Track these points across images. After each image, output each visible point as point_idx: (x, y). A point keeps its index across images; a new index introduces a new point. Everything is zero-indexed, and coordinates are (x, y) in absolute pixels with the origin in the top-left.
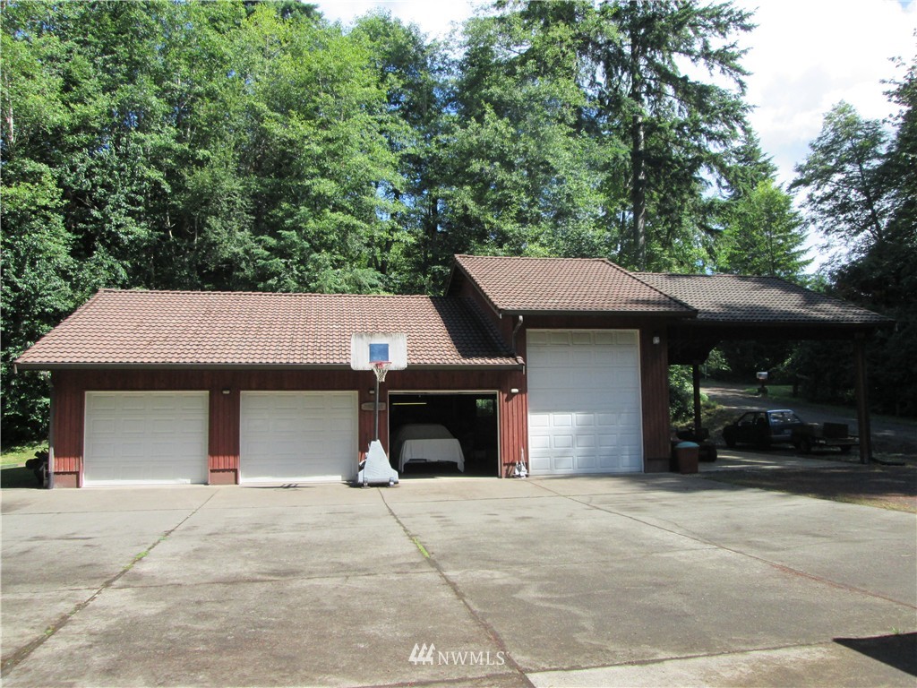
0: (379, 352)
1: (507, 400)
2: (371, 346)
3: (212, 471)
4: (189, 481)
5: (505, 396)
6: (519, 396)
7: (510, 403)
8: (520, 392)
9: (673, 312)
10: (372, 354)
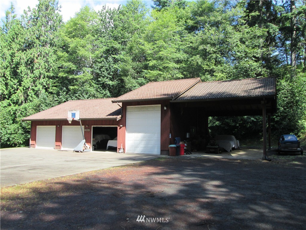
0: (74, 115)
1: (120, 129)
2: (72, 113)
3: (56, 146)
4: (53, 148)
5: (119, 127)
6: (123, 127)
7: (121, 129)
8: (123, 126)
9: (167, 98)
10: (72, 116)
